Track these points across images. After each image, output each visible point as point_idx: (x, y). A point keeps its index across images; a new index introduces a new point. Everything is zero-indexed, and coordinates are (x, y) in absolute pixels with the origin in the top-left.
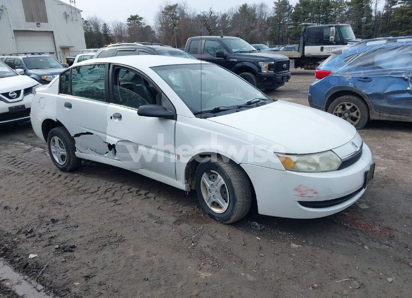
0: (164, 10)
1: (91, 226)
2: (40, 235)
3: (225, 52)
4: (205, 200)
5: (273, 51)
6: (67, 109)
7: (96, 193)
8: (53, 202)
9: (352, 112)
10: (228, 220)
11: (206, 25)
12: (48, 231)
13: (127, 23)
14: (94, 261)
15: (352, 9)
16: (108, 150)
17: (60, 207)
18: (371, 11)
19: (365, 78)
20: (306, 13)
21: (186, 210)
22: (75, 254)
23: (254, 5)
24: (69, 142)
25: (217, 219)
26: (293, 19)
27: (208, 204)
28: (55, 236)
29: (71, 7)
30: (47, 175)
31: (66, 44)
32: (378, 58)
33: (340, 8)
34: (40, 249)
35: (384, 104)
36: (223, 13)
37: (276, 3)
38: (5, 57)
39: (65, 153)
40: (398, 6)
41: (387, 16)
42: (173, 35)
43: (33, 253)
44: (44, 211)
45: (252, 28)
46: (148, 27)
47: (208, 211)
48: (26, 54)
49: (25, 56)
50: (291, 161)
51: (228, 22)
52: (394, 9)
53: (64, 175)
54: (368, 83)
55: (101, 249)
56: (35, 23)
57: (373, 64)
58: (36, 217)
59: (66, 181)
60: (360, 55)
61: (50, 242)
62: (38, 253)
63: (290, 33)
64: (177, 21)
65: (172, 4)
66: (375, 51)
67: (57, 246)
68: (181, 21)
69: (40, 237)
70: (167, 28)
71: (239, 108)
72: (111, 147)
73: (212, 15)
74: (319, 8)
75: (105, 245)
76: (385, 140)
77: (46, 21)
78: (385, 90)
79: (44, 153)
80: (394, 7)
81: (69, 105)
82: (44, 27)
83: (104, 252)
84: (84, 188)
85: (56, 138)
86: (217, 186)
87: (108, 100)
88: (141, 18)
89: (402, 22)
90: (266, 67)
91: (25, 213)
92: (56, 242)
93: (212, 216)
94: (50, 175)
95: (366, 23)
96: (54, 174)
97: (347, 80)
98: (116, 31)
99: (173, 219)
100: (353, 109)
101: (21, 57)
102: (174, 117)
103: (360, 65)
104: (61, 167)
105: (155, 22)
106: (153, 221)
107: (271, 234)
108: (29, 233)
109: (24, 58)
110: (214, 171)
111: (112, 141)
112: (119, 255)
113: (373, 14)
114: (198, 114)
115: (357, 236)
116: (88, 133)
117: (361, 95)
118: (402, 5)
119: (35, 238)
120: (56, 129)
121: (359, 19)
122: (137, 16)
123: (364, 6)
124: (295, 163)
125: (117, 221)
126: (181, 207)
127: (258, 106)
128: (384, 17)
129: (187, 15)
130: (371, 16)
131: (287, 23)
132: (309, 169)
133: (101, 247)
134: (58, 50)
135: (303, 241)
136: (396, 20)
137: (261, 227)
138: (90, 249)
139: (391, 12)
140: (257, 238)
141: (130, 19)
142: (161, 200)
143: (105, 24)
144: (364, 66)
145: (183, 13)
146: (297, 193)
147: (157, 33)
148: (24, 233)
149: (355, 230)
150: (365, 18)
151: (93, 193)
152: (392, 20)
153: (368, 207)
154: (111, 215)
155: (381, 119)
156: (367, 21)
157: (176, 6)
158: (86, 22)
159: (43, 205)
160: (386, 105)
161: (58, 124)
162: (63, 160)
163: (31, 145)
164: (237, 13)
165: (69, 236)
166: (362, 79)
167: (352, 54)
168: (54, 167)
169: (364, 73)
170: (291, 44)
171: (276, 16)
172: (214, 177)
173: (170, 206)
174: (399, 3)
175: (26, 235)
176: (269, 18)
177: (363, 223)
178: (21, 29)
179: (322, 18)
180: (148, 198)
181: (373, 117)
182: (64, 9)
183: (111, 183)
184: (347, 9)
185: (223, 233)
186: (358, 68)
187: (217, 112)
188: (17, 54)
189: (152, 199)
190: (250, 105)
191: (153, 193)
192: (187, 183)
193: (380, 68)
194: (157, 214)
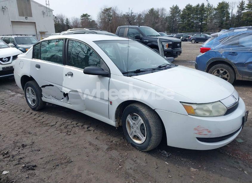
0: (103, 11)
1: (49, 150)
2: (13, 156)
3: (141, 36)
4: (129, 134)
5: (170, 36)
6: (38, 69)
7: (54, 126)
8: (24, 132)
9: (224, 75)
10: (145, 149)
11: (129, 20)
12: (19, 154)
13: (81, 18)
14: (49, 177)
15: (217, 12)
16: (63, 97)
17: (29, 135)
18: (229, 14)
19: (233, 53)
20: (189, 14)
21: (115, 140)
22: (36, 171)
23: (158, 9)
24: (38, 91)
25: (138, 148)
26: (181, 18)
27: (131, 136)
28: (23, 157)
29: (46, 8)
30: (23, 113)
31: (43, 30)
32: (241, 40)
33: (210, 12)
34: (12, 167)
35: (246, 70)
36: (139, 14)
37: (171, 8)
38: (4, 37)
39: (35, 98)
40: (245, 11)
41: (238, 17)
42: (108, 26)
43: (6, 170)
44: (17, 138)
45: (156, 23)
46: (93, 21)
47: (131, 142)
48: (17, 35)
49: (16, 36)
50: (192, 108)
51: (141, 19)
52: (243, 13)
53: (35, 113)
54: (235, 56)
55: (55, 168)
56: (25, 17)
57: (238, 43)
58: (12, 142)
59: (35, 117)
60: (230, 38)
61: (19, 161)
62: (10, 170)
63: (179, 26)
64: (111, 18)
65: (108, 7)
66: (239, 35)
67: (24, 165)
68: (113, 18)
69: (13, 157)
70: (105, 22)
71: (153, 70)
72: (66, 95)
73: (132, 15)
74: (197, 11)
75: (58, 165)
76: (246, 94)
77: (31, 16)
78: (247, 61)
79: (22, 97)
80: (243, 12)
81: (38, 66)
82: (29, 20)
83: (57, 171)
84: (47, 122)
85: (30, 88)
86: (137, 124)
87: (65, 63)
88: (89, 16)
89: (248, 21)
90: (166, 46)
91: (4, 139)
92: (23, 162)
93: (134, 145)
94: (25, 113)
95: (226, 21)
96: (27, 112)
97: (221, 54)
98: (74, 24)
99: (106, 147)
100: (225, 73)
101: (13, 37)
102: (108, 75)
103: (230, 44)
104: (33, 107)
105: (97, 18)
106: (92, 148)
107: (176, 160)
108: (5, 154)
109: (15, 38)
110: (136, 114)
111: (66, 91)
112: (67, 173)
113: (230, 16)
114: (125, 74)
115: (238, 163)
116: (50, 85)
117: (231, 64)
118: (248, 10)
119: (9, 158)
120: (30, 82)
121: (222, 19)
122: (87, 14)
123: (225, 11)
124: (195, 110)
125: (67, 147)
126: (112, 138)
127: (166, 69)
128: (237, 18)
129: (117, 14)
130: (229, 17)
131: (178, 20)
132: (204, 114)
133: (54, 167)
134: (38, 33)
135: (200, 166)
136: (244, 20)
137: (169, 154)
138: (47, 168)
139: (241, 15)
140: (166, 163)
141: (82, 16)
142: (98, 132)
143: (67, 19)
144: (232, 45)
145: (115, 13)
146: (196, 132)
147: (98, 24)
148: (2, 154)
149: (236, 158)
150: (225, 18)
151: (52, 126)
152: (242, 20)
153: (242, 141)
154: (63, 142)
155: (243, 79)
156: (227, 20)
157: (110, 9)
158: (56, 17)
159: (17, 134)
160: (247, 70)
161: (31, 79)
162: (34, 103)
163: (15, 92)
164: (147, 13)
165: (33, 158)
166: (231, 54)
167: (224, 37)
168: (28, 107)
169: (232, 49)
170: (180, 33)
171: (171, 16)
172: (135, 118)
173: (104, 137)
174: (246, 10)
175: (3, 156)
176: (166, 17)
177: (241, 153)
178: (16, 21)
179: (199, 17)
180: (90, 130)
181: (237, 78)
182: (42, 9)
183: (65, 119)
184: (215, 13)
185: (142, 158)
186: (229, 46)
187: (138, 72)
188: (11, 35)
189: (92, 132)
190: (160, 68)
191: (92, 127)
192: (117, 121)
193: (243, 46)
194: (96, 142)
